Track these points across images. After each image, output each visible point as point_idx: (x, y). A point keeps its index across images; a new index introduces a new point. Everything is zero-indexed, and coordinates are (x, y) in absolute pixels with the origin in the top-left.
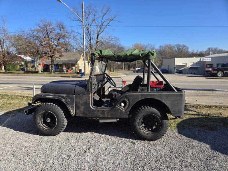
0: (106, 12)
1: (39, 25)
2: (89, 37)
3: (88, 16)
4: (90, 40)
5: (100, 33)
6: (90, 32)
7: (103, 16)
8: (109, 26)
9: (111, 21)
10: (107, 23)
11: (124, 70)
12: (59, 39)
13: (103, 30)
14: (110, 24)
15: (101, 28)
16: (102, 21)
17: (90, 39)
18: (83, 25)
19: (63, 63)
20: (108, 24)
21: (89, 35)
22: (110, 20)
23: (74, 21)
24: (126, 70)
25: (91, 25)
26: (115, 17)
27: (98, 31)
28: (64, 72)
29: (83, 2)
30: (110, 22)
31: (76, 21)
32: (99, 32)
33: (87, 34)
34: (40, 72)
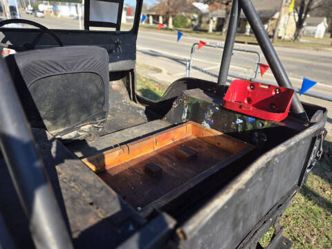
34: (211, 31)
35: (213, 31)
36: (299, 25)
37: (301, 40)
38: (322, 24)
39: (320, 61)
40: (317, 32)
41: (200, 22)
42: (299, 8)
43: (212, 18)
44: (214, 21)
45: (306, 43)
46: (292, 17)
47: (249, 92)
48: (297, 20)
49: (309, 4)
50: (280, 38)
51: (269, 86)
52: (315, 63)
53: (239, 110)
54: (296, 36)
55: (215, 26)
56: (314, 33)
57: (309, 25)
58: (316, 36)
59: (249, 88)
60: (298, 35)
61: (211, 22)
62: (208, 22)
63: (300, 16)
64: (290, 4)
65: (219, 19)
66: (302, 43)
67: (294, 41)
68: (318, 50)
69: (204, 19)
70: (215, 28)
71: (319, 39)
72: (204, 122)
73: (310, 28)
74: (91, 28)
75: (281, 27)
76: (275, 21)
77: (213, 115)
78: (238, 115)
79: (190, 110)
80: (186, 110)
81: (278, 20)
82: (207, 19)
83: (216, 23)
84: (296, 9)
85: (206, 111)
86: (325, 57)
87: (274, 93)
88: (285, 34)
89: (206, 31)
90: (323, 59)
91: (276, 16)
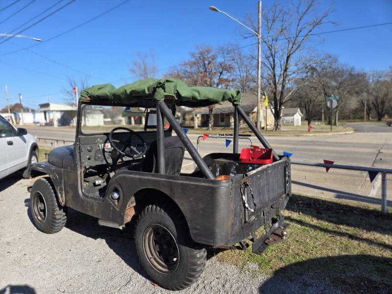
0: (307, 10)
1: (193, 55)
2: (272, 63)
3: (272, 25)
4: (274, 68)
5: (292, 52)
6: (275, 53)
7: (300, 19)
8: (311, 35)
9: (317, 24)
10: (309, 30)
11: (368, 120)
12: (221, 73)
13: (299, 46)
14: (314, 31)
15: (294, 44)
16: (297, 29)
17: (273, 66)
18: (259, 43)
19: (230, 112)
20: (311, 31)
21: (271, 59)
22: (315, 22)
23: (246, 38)
24: (371, 121)
25: (276, 40)
26: (325, 16)
27: (289, 49)
28: (231, 127)
29: (261, 2)
30: (314, 27)
31: (250, 37)
32: (290, 51)
33: (269, 57)
34: (196, 126)
35: (199, 126)
36: (277, 116)
37: (282, 129)
38: (297, 114)
39: (302, 145)
40: (295, 121)
41: (184, 119)
42: (273, 102)
43: (196, 115)
44: (198, 118)
45: (286, 131)
46: (269, 110)
47: (252, 154)
48: (274, 112)
49: (280, 99)
50: (263, 128)
51: (261, 149)
52: (297, 147)
53: (250, 162)
54: (277, 126)
55: (199, 123)
56: (293, 122)
57: (286, 115)
58: (295, 125)
59: (251, 152)
60: (278, 125)
61: (196, 118)
62: (192, 119)
63: (275, 108)
64: (265, 99)
65: (203, 116)
66: (283, 131)
67: (276, 130)
68: (298, 136)
69: (187, 117)
70: (200, 124)
71: (298, 126)
72: (231, 174)
73: (287, 118)
74: (148, 130)
75: (261, 119)
76: (256, 114)
77: (236, 169)
78: (249, 165)
79: (221, 169)
80: (218, 170)
81: (258, 112)
82: (191, 116)
83: (200, 119)
84: (271, 103)
85: (231, 167)
86: (304, 141)
87: (264, 152)
88: (267, 125)
89: (193, 127)
90: (303, 143)
91: (255, 110)
